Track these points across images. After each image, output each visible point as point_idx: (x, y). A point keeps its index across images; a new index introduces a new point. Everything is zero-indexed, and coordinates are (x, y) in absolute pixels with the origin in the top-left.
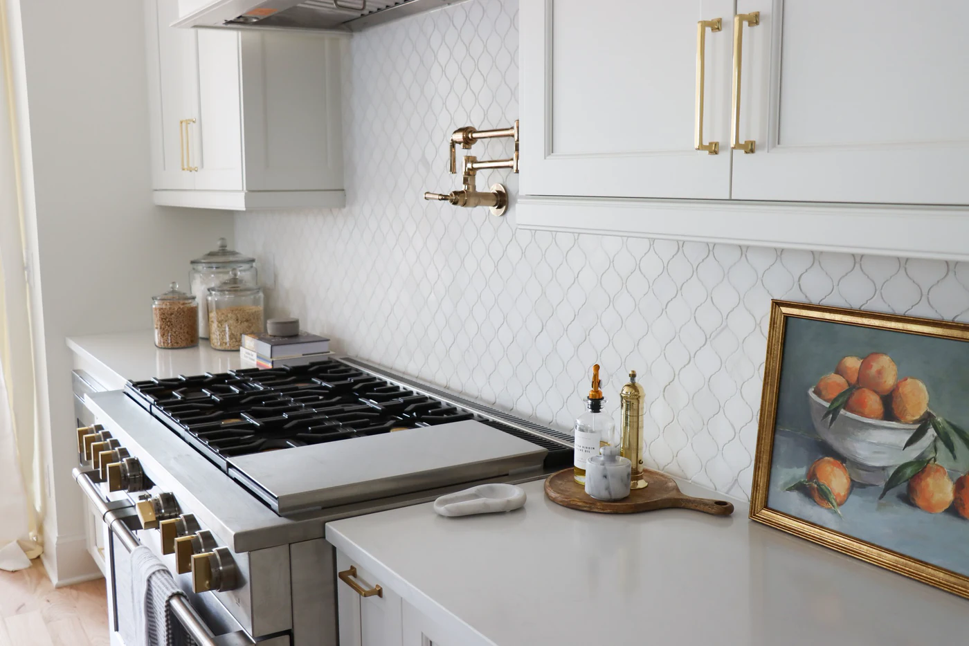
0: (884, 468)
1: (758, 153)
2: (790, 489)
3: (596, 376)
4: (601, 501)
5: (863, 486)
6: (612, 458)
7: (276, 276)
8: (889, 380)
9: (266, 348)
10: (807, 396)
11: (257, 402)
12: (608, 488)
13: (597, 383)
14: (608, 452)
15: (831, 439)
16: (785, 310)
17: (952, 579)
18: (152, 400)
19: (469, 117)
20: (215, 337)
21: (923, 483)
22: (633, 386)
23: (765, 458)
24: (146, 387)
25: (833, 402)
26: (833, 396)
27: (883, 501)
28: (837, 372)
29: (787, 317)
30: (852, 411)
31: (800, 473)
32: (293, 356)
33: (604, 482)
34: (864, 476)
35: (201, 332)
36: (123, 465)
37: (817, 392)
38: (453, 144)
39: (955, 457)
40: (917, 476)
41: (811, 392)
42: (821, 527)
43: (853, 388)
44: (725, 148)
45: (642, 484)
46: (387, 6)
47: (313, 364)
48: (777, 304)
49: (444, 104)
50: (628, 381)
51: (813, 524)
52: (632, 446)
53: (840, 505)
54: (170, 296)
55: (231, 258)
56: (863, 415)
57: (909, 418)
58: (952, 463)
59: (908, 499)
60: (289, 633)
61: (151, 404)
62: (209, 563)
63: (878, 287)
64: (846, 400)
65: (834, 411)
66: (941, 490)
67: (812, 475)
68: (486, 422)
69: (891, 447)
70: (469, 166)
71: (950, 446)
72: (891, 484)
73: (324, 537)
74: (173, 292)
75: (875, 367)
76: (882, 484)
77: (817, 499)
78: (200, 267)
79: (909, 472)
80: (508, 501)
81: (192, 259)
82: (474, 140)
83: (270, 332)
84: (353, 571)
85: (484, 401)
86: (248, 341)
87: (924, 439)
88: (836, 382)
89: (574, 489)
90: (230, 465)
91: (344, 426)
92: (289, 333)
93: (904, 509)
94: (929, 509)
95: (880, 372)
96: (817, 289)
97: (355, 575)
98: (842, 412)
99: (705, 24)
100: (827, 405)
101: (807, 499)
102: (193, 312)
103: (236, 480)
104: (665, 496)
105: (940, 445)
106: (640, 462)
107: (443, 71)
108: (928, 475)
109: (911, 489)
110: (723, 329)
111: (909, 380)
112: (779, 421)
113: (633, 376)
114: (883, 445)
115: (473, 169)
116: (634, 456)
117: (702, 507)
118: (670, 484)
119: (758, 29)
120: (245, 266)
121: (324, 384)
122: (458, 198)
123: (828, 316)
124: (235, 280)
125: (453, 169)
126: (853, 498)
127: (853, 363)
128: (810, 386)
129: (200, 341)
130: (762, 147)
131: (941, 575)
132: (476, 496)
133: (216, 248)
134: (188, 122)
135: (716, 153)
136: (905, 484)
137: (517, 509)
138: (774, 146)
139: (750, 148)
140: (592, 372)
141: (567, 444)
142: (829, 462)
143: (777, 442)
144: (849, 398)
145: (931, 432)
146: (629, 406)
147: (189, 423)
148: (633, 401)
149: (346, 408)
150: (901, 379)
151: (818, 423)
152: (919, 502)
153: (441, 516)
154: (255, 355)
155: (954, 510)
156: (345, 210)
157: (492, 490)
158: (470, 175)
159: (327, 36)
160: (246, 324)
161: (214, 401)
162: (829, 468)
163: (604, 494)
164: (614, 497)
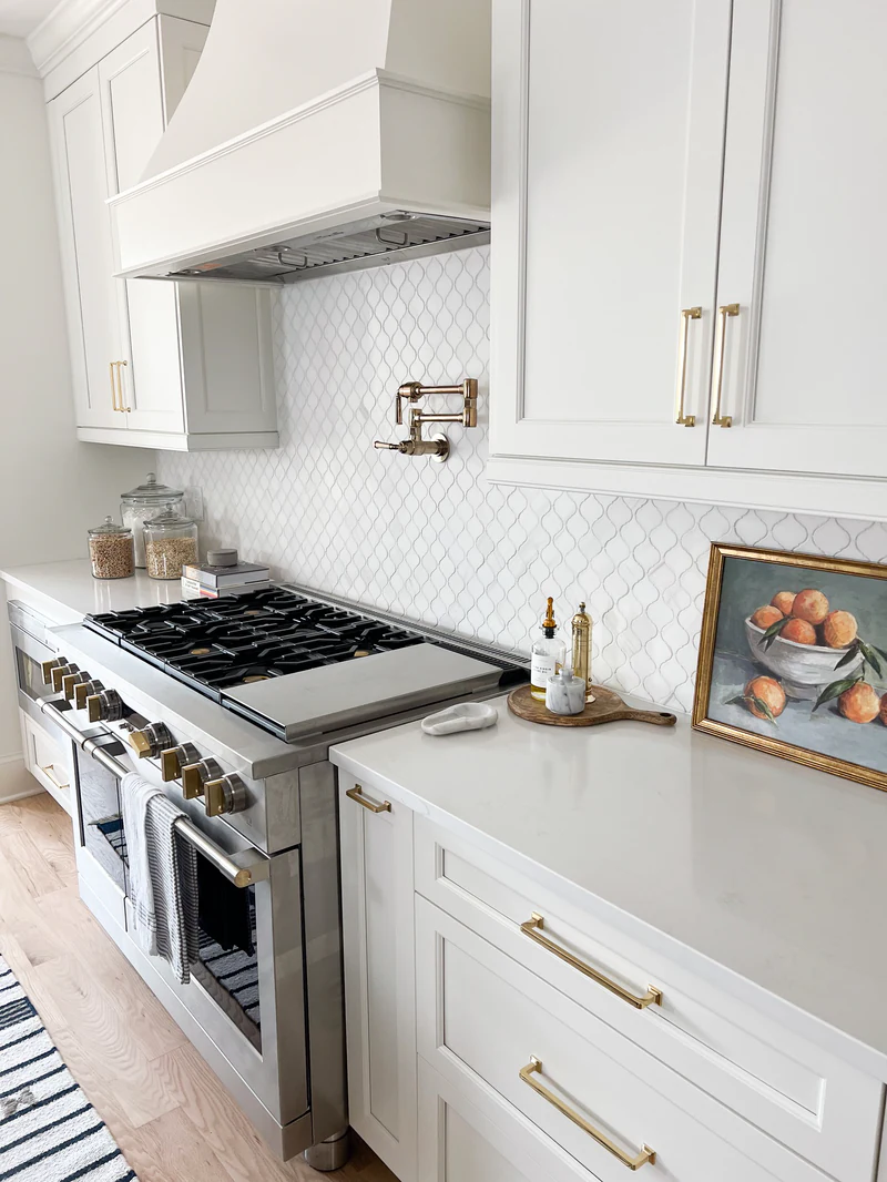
0: (816, 686)
1: (733, 427)
2: (729, 703)
3: (550, 607)
4: (562, 715)
5: (797, 700)
6: (569, 678)
7: (205, 509)
8: (822, 612)
9: (211, 579)
10: (744, 624)
11: (222, 632)
12: (568, 705)
13: (550, 612)
14: (566, 673)
15: (767, 661)
16: (722, 551)
17: (879, 777)
18: (121, 635)
19: (409, 370)
20: (154, 567)
21: (852, 698)
22: (583, 615)
23: (705, 676)
24: (107, 620)
25: (769, 629)
26: (769, 625)
27: (816, 713)
28: (772, 605)
29: (725, 557)
30: (786, 638)
31: (739, 689)
32: (237, 585)
33: (564, 699)
34: (799, 693)
35: (137, 563)
36: (102, 697)
37: (754, 621)
38: (399, 397)
39: (881, 677)
40: (846, 692)
41: (748, 621)
42: (759, 735)
43: (786, 618)
44: (701, 421)
45: (591, 699)
46: (325, 263)
47: (258, 593)
48: (716, 545)
49: (383, 357)
50: (579, 611)
51: (752, 733)
52: (582, 667)
53: (775, 716)
54: (106, 530)
55: (160, 492)
56: (797, 641)
57: (840, 644)
58: (878, 682)
59: (838, 711)
60: (299, 847)
61: (120, 638)
62: (221, 788)
63: (810, 532)
64: (781, 627)
65: (770, 638)
66: (869, 704)
67: (749, 691)
68: (436, 643)
69: (823, 667)
70: (416, 418)
71: (877, 667)
72: (823, 698)
73: (328, 760)
74: (109, 525)
75: (808, 601)
76: (815, 699)
77: (755, 711)
78: (131, 501)
79: (839, 689)
80: (486, 719)
81: (123, 493)
82: (420, 394)
83: (210, 563)
84: (358, 789)
85: (427, 624)
86: (190, 571)
87: (854, 660)
88: (771, 613)
89: (534, 705)
90: (223, 696)
91: (313, 653)
92: (228, 563)
93: (836, 719)
94: (858, 720)
95: (812, 605)
96: (751, 534)
97: (360, 792)
98: (778, 638)
99: (687, 313)
100: (764, 632)
101: (745, 712)
102: (129, 543)
103: (231, 710)
104: (616, 710)
105: (868, 666)
106: (590, 680)
107: (382, 327)
108: (857, 691)
109: (841, 703)
110: (662, 565)
111: (840, 612)
112: (717, 645)
113: (583, 607)
114: (816, 666)
115: (420, 421)
116: (584, 675)
117: (649, 719)
118: (615, 698)
119: (737, 320)
120: (176, 500)
121: (276, 612)
122: (406, 447)
123: (764, 557)
124: (170, 514)
125: (399, 421)
126: (789, 712)
127: (787, 597)
128: (747, 616)
129: (137, 571)
130: (738, 422)
131: (868, 774)
132: (455, 715)
133: (145, 483)
134: (118, 364)
135: (693, 425)
136: (836, 699)
137: (490, 726)
138: (750, 422)
139: (727, 423)
140: (547, 603)
141: (525, 666)
142: (766, 680)
143: (715, 663)
144: (783, 627)
145: (860, 655)
146: (580, 632)
147: (167, 655)
148: (582, 628)
149: (308, 635)
150: (833, 610)
151: (754, 648)
152: (848, 713)
153: (429, 734)
154: (198, 584)
155: (879, 720)
156: (279, 451)
157: (466, 708)
158: (415, 427)
159: (258, 286)
160: (183, 554)
161: (179, 633)
162: (765, 686)
163: (565, 710)
164: (573, 712)
